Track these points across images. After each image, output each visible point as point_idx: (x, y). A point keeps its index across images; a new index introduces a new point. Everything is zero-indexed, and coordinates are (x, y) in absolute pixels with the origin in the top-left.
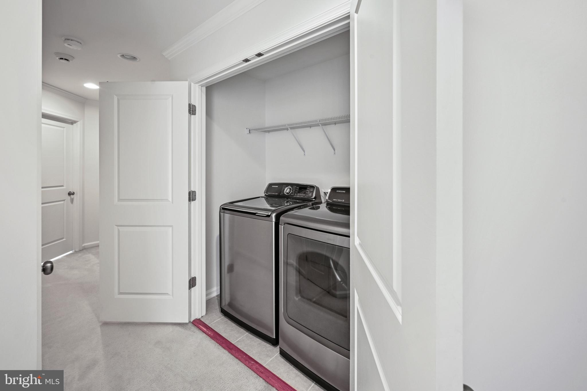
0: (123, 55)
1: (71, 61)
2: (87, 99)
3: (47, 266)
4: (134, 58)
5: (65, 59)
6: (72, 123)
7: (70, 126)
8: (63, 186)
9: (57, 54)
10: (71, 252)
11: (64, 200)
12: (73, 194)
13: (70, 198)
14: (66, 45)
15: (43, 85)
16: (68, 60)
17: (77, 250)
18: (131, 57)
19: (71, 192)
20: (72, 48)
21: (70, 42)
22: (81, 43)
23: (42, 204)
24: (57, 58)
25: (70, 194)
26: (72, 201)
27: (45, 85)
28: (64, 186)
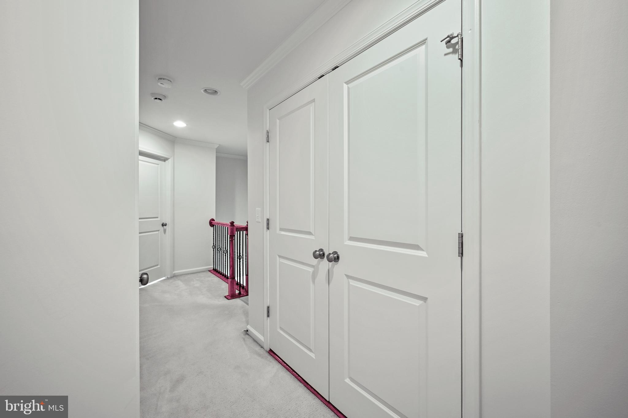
0: (206, 90)
1: (163, 100)
2: (176, 138)
3: (144, 277)
4: (215, 92)
5: (159, 99)
6: (165, 160)
7: (163, 162)
8: (157, 218)
9: (152, 94)
10: (164, 278)
11: (159, 231)
12: (166, 225)
13: (163, 229)
14: (159, 84)
15: (139, 125)
16: (161, 100)
17: (169, 277)
18: (212, 91)
19: (164, 223)
20: (164, 87)
21: (162, 81)
22: (171, 81)
23: (140, 233)
24: (153, 98)
25: (163, 225)
26: (165, 231)
27: (142, 125)
28: (159, 217)
